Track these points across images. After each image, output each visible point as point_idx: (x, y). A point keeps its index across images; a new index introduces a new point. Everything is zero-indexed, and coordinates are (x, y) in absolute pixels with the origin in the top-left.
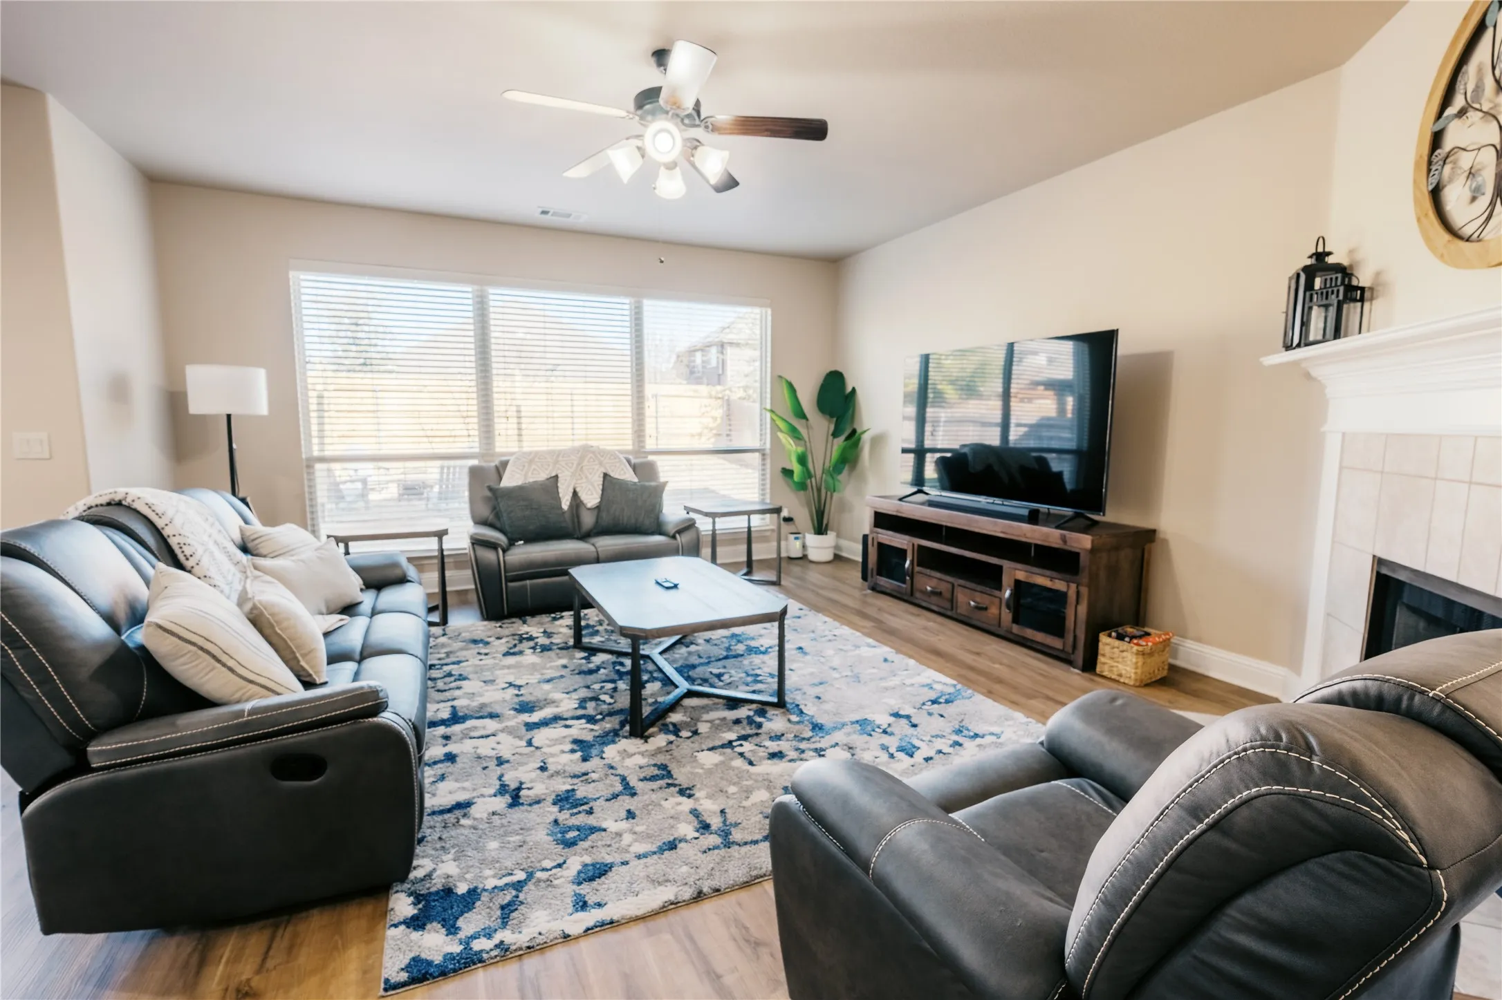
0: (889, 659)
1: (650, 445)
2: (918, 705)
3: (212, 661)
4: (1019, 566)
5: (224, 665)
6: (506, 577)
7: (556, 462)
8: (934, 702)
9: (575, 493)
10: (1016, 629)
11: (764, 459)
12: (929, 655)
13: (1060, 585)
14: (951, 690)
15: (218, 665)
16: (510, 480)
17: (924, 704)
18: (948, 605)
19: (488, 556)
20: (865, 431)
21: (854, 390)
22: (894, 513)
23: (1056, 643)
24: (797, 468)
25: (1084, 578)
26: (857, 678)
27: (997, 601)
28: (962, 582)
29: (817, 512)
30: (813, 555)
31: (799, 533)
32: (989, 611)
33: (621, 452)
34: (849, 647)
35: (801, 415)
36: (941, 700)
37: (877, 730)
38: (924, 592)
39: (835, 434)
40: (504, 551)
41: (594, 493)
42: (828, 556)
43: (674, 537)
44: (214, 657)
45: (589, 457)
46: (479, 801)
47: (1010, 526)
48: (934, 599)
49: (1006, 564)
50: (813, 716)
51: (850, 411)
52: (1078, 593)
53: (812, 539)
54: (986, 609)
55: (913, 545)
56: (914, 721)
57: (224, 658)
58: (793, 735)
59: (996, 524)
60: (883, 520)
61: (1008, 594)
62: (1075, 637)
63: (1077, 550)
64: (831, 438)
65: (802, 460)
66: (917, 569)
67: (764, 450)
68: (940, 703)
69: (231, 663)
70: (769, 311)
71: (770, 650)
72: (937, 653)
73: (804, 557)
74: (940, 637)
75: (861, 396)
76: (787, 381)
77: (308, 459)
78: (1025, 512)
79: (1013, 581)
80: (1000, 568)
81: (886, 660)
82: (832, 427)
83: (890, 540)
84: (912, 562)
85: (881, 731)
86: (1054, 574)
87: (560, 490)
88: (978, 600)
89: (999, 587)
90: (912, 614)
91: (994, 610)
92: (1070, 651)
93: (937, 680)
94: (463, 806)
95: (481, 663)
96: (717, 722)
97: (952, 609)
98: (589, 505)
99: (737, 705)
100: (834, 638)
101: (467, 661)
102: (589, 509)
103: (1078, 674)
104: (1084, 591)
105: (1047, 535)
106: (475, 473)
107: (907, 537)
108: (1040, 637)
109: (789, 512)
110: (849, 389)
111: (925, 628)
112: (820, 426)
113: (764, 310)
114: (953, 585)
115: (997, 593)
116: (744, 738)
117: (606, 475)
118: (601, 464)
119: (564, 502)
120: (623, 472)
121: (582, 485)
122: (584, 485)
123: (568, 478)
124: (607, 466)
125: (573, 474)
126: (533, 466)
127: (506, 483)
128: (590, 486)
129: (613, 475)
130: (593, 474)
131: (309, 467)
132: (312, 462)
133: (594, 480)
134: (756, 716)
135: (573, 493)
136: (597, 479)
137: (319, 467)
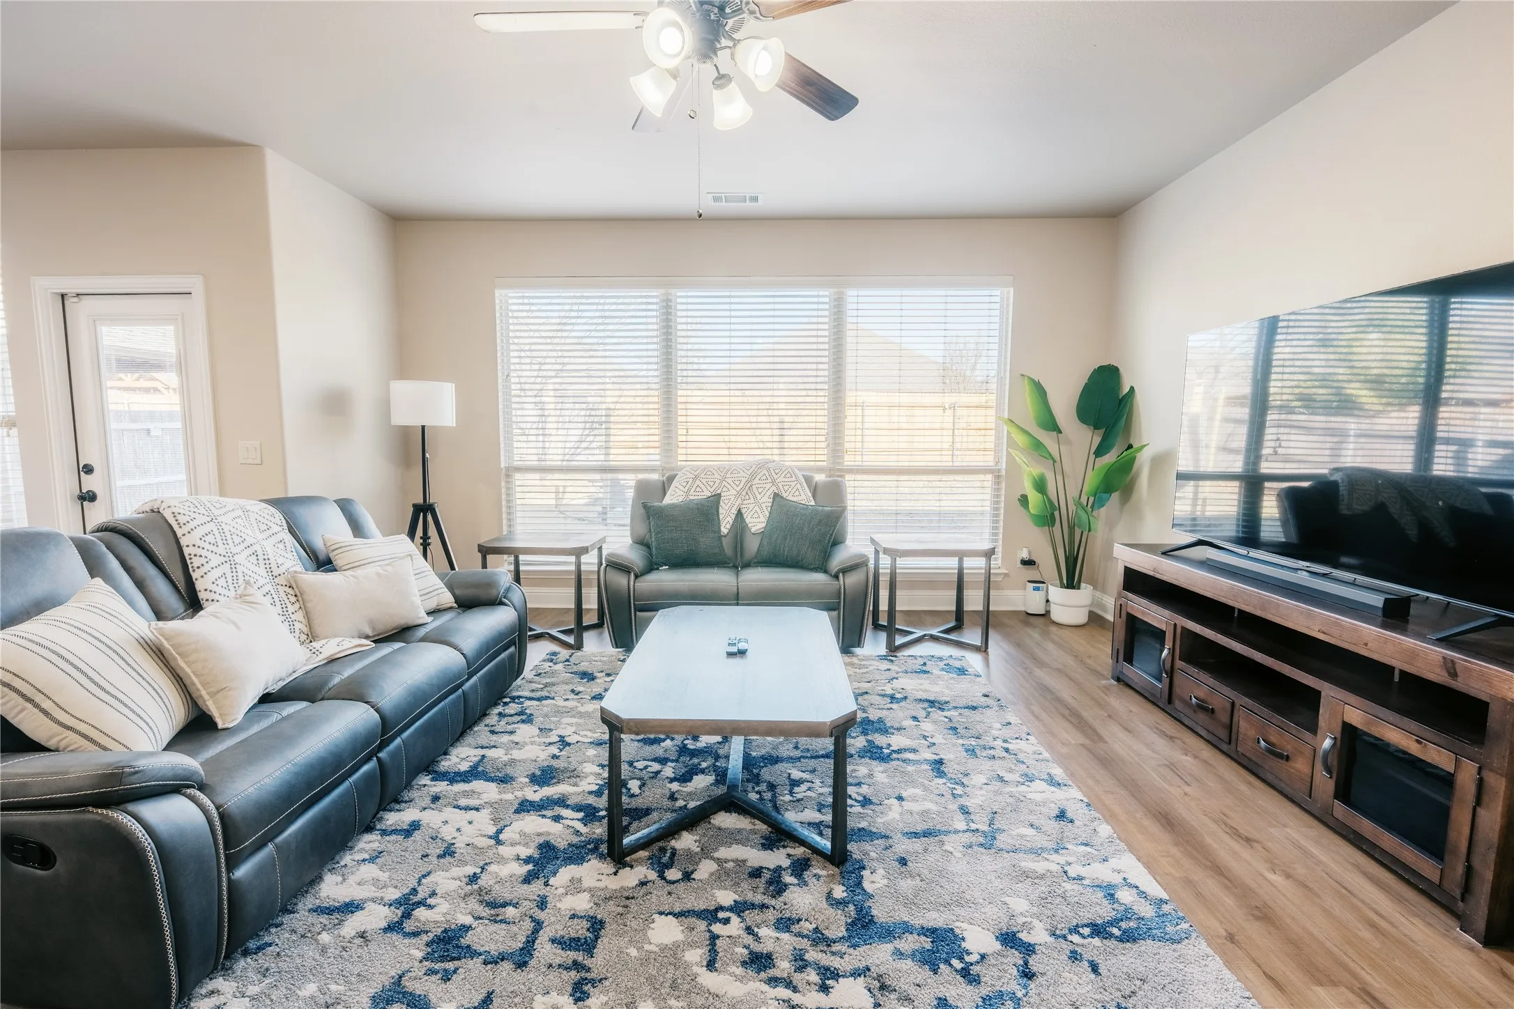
0: (1069, 815)
1: (849, 460)
2: (1062, 928)
3: (21, 700)
4: (1352, 698)
5: (37, 706)
6: (634, 604)
7: (724, 479)
8: (1098, 930)
9: (739, 514)
10: (1340, 809)
11: (998, 483)
12: (1148, 823)
13: (1438, 756)
14: (1147, 911)
15: (29, 706)
16: (673, 497)
17: (1075, 930)
18: (1223, 734)
19: (620, 580)
20: (1145, 446)
21: (1132, 389)
22: (1151, 573)
23: (1427, 867)
24: (1034, 497)
25: (1499, 756)
26: (989, 841)
27: (1308, 752)
28: (1246, 701)
29: (1067, 559)
30: (1057, 614)
31: (1044, 583)
32: (1291, 763)
33: (800, 469)
34: (1015, 777)
35: (1052, 426)
36: (1115, 931)
37: (956, 963)
38: (1187, 703)
39: (1100, 452)
40: (637, 577)
41: (761, 515)
42: (1081, 618)
43: (836, 577)
44: (23, 696)
45: (763, 473)
46: (370, 906)
47: (1337, 624)
48: (1202, 717)
49: (1329, 692)
50: (871, 896)
51: (1123, 421)
52: (1481, 784)
53: (1057, 594)
54: (1287, 758)
55: (1175, 625)
56: (1035, 963)
57: (39, 698)
58: (811, 927)
59: (1309, 615)
60: (1136, 582)
61: (1327, 743)
62: (1469, 871)
63: (1484, 698)
64: (1092, 457)
65: (1040, 486)
66: (1179, 664)
67: (999, 471)
68: (1111, 935)
69: (46, 705)
70: (1012, 290)
71: (895, 756)
72: (1167, 821)
73: (1046, 615)
74: (1187, 789)
75: (1141, 400)
76: (1033, 381)
77: (508, 469)
78: (1377, 600)
79: (1340, 724)
80: (1316, 695)
81: (1061, 815)
82: (1097, 440)
83: (1143, 613)
84: (1172, 651)
85: (961, 965)
86: (1427, 732)
87: (721, 511)
88: (1273, 739)
89: (1313, 728)
90: (1163, 734)
91: (1300, 765)
92: (1457, 893)
93: (1131, 880)
94: (351, 907)
95: (566, 703)
96: (730, 865)
97: (1230, 743)
98: (753, 530)
99: (780, 840)
100: (1005, 754)
101: (553, 699)
102: (754, 534)
103: (1472, 949)
104: (1497, 784)
105: (1413, 654)
106: (642, 488)
107: (1167, 613)
108: (1389, 841)
109: (1030, 553)
110: (1126, 390)
111: (1172, 766)
112: (1082, 438)
113: (1006, 290)
114: (1233, 704)
115: (1307, 735)
116: (739, 908)
117: (776, 495)
118: (773, 482)
119: (724, 525)
120: (797, 493)
121: (748, 506)
122: (751, 506)
123: (733, 498)
124: (780, 485)
125: (739, 494)
126: (698, 482)
127: (668, 500)
128: (757, 508)
129: (785, 495)
130: (762, 494)
131: (508, 476)
132: (511, 471)
133: (762, 500)
134: (789, 871)
135: (737, 515)
136: (766, 500)
137: (517, 476)
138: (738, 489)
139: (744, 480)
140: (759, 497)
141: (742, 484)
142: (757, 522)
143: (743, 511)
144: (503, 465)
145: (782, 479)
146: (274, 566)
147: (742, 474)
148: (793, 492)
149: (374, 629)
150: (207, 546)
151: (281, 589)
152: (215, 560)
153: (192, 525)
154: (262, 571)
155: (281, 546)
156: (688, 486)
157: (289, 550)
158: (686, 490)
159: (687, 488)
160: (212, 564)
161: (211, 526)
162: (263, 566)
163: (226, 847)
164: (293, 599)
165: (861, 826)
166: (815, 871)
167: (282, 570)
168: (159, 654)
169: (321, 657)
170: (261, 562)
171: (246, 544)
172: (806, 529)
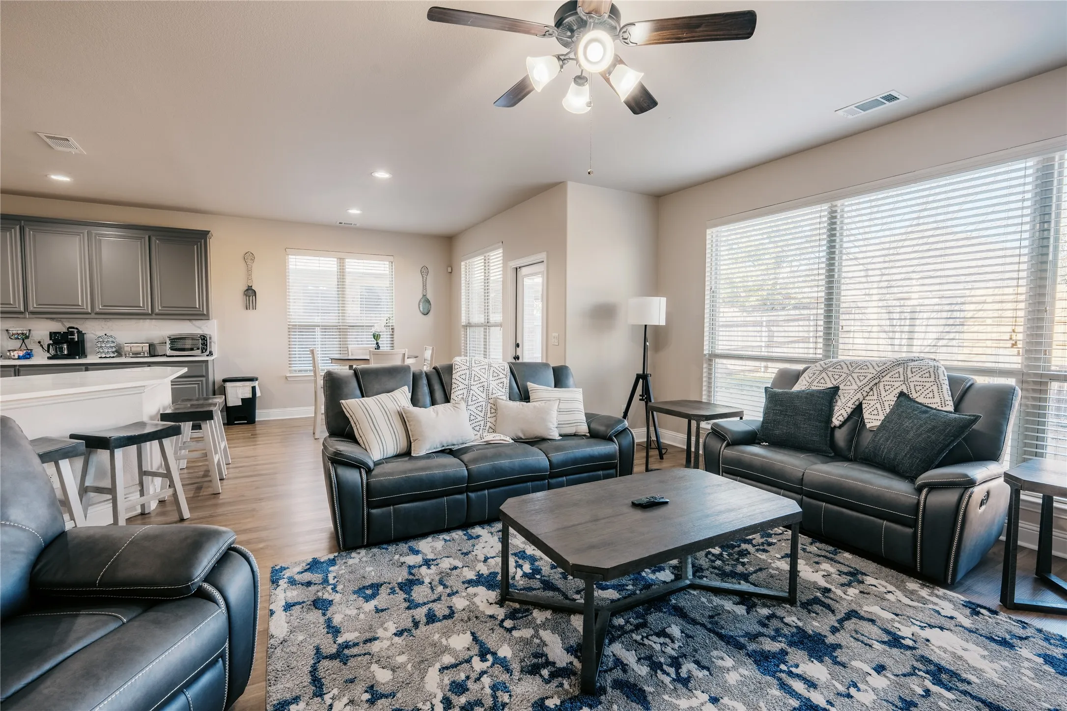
7: (849, 374)
9: (858, 408)
16: (800, 386)
40: (728, 445)
41: (881, 413)
43: (920, 491)
45: (897, 370)
58: (507, 701)
77: (710, 355)
96: (537, 641)
98: (868, 425)
102: (868, 430)
116: (500, 661)
117: (903, 395)
118: (905, 381)
119: (836, 417)
120: (931, 395)
121: (869, 402)
122: (872, 403)
123: (852, 392)
124: (912, 385)
125: (860, 389)
126: (824, 375)
127: (797, 388)
128: (878, 405)
129: (914, 395)
130: (888, 392)
131: (710, 360)
132: (714, 356)
133: (886, 398)
134: (553, 669)
135: (855, 409)
136: (890, 399)
137: (718, 360)
138: (860, 384)
139: (870, 376)
140: (883, 393)
141: (866, 380)
142: (873, 419)
143: (864, 406)
144: (706, 352)
145: (917, 378)
146: (490, 394)
147: (871, 370)
148: (926, 393)
149: (524, 435)
150: (460, 380)
151: (489, 405)
152: (462, 386)
153: (459, 369)
154: (484, 395)
155: (501, 385)
156: (813, 377)
157: (504, 388)
158: (810, 381)
159: (812, 379)
160: (459, 388)
161: (467, 372)
162: (485, 393)
163: (367, 498)
164: (493, 411)
165: (646, 688)
166: (564, 682)
167: (494, 396)
168: (403, 419)
169: (483, 440)
170: (485, 391)
171: (480, 382)
172: (911, 434)
